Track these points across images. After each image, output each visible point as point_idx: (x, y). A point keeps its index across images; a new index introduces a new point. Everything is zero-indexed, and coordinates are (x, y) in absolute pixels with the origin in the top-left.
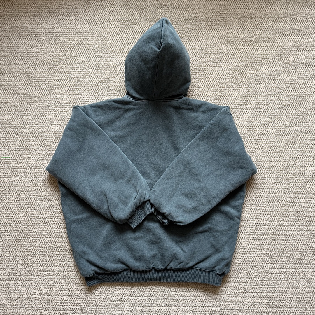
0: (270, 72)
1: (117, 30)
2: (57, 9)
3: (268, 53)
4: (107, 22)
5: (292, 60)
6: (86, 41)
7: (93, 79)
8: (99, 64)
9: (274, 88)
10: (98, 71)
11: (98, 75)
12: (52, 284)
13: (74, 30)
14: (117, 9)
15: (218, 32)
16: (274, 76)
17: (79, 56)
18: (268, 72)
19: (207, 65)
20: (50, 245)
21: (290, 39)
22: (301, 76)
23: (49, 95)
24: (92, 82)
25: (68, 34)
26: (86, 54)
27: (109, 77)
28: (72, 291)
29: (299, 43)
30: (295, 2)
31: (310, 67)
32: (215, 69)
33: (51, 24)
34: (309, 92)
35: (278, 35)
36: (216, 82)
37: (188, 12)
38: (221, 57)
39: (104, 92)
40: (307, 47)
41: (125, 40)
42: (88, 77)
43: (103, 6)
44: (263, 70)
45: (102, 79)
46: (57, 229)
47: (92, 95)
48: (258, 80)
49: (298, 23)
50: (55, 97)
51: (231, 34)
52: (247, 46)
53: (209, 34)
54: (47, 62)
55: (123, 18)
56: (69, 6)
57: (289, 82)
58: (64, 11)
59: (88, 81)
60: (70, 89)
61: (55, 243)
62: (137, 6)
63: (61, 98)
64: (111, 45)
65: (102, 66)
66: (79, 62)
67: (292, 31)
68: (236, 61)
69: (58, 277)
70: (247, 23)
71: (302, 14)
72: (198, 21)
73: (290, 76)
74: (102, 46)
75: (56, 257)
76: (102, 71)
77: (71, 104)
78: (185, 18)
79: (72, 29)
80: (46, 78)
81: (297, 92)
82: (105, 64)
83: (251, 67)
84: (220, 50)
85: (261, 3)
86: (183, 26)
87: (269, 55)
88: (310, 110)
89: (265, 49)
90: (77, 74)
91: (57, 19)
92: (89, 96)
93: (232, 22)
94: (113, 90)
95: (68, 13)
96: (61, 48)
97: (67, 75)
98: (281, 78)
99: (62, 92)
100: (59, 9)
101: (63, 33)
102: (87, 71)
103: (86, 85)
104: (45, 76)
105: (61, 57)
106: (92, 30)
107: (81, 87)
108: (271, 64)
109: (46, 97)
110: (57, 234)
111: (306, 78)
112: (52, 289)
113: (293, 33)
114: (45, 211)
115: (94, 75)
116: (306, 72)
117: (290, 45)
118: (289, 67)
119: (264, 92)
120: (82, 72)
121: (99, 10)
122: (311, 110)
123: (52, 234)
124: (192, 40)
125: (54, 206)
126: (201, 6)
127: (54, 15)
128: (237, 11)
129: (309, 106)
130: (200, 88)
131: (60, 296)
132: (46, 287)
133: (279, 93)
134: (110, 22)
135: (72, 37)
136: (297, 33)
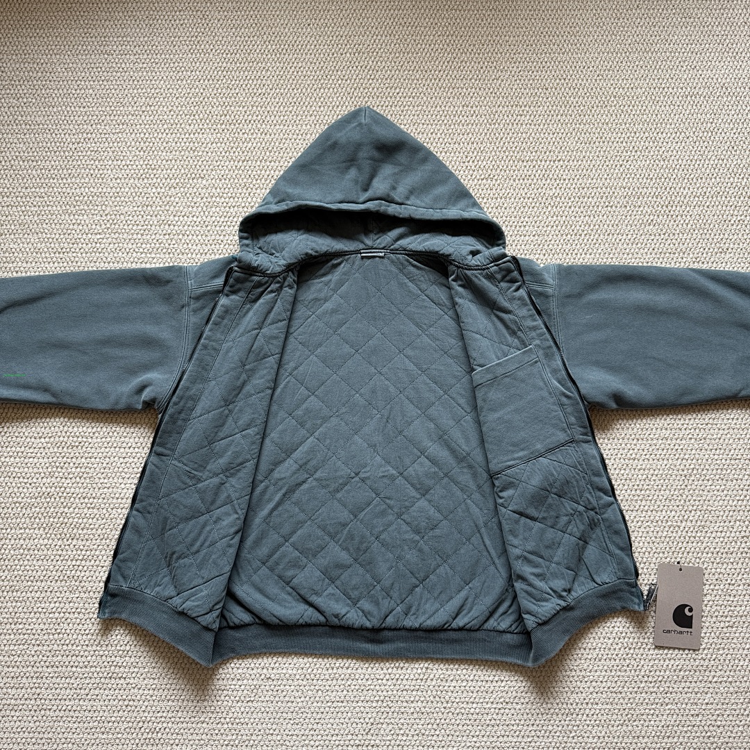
0: (548, 162)
1: (211, 72)
2: (81, 30)
3: (544, 121)
4: (190, 55)
5: (597, 135)
6: (144, 99)
7: (159, 180)
8: (172, 148)
9: (556, 197)
10: (169, 162)
11: (169, 171)
12: (63, 631)
13: (119, 74)
14: (212, 29)
15: (435, 77)
16: (558, 171)
17: (127, 131)
18: (543, 162)
20: (60, 546)
21: (592, 89)
22: (617, 171)
23: (63, 218)
24: (156, 188)
25: (105, 83)
26: (143, 126)
27: (193, 175)
28: (107, 645)
29: (612, 99)
30: (605, 10)
31: (636, 151)
33: (68, 61)
34: (635, 206)
35: (567, 81)
37: (368, 33)
38: (441, 131)
39: (181, 208)
40: (631, 107)
41: (230, 95)
42: (148, 176)
43: (182, 22)
44: (532, 158)
45: (178, 180)
46: (77, 510)
47: (156, 216)
48: (521, 181)
49: (610, 55)
50: (74, 221)
51: (462, 80)
52: (499, 106)
53: (415, 81)
54: (58, 144)
55: (225, 47)
56: (107, 22)
57: (590, 184)
58: (96, 35)
59: (148, 185)
60: (106, 203)
61: (70, 541)
62: (256, 21)
63: (87, 222)
64: (197, 107)
65: (177, 153)
66: (129, 144)
67: (598, 72)
68: (473, 139)
69: (76, 615)
70: (499, 55)
71: (620, 36)
72: (390, 53)
73: (594, 171)
74: (179, 108)
75: (73, 572)
76: (178, 161)
77: (108, 236)
78: (361, 46)
79: (115, 73)
80: (55, 181)
81: (607, 206)
82: (184, 148)
83: (507, 153)
84: (438, 117)
85: (530, 11)
86: (357, 64)
87: (546, 126)
88: (637, 244)
89: (539, 112)
90: (123, 171)
91: (82, 52)
92: (149, 217)
93: (466, 54)
94: (202, 204)
95: (105, 37)
96: (88, 113)
97: (101, 172)
98: (573, 176)
99: (90, 210)
100: (86, 30)
101: (94, 81)
102: (146, 163)
103: (143, 194)
104: (54, 176)
105: (89, 136)
106: (158, 73)
107: (131, 199)
108: (551, 144)
109: (56, 221)
110: (76, 520)
111: (628, 176)
112: (62, 642)
113: (600, 77)
114: (49, 470)
115: (160, 171)
116: (627, 161)
117: (593, 102)
118: (590, 152)
119: (533, 208)
120: (134, 166)
121: (172, 30)
122: (639, 245)
123: (66, 520)
124: (377, 94)
125: (69, 460)
126: (396, 20)
127: (74, 43)
128: (476, 29)
129: (635, 236)
131: (82, 656)
132: (51, 637)
133: (567, 209)
134: (198, 55)
135: (113, 91)
136: (609, 76)
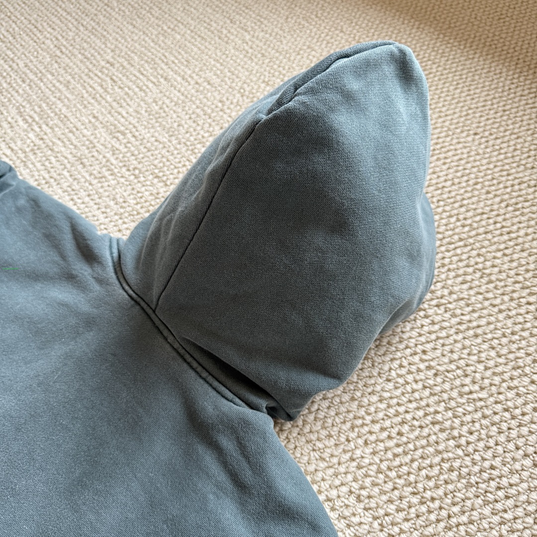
19: (475, 396)
32: (491, 443)
36: (450, 487)
130: (368, 450)
